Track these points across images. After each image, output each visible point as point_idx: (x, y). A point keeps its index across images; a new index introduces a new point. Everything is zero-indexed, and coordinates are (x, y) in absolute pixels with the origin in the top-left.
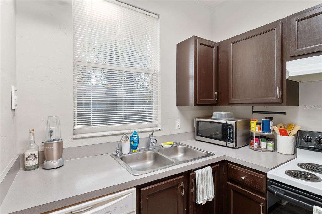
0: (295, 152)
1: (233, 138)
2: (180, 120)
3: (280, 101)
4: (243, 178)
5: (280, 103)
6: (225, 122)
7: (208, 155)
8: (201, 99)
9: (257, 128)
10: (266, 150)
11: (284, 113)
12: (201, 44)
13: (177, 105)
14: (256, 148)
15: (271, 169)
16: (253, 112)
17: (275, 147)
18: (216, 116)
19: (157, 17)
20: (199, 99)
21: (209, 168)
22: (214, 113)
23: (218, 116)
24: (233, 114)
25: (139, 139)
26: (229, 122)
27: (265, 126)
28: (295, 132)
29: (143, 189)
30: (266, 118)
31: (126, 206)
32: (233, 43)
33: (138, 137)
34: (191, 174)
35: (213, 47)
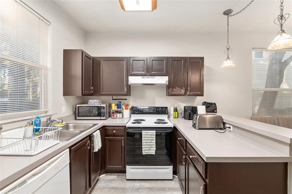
0: (130, 117)
1: (104, 114)
2: (65, 106)
3: (126, 94)
4: (114, 132)
5: (126, 95)
6: (99, 105)
7: (95, 125)
8: (85, 92)
9: (116, 107)
10: (120, 118)
11: (126, 99)
12: (86, 56)
13: (64, 95)
14: (115, 117)
15: (127, 124)
16: (113, 99)
17: (123, 116)
18: (91, 102)
19: (49, 23)
20: (84, 91)
21: (98, 131)
22: (90, 101)
23: (92, 102)
24: (101, 101)
25: (41, 123)
26: (102, 105)
27: (119, 106)
28: (130, 107)
29: (72, 148)
30: (118, 102)
31: (65, 161)
32: (103, 60)
33: (40, 121)
34: (92, 135)
35: (91, 59)
